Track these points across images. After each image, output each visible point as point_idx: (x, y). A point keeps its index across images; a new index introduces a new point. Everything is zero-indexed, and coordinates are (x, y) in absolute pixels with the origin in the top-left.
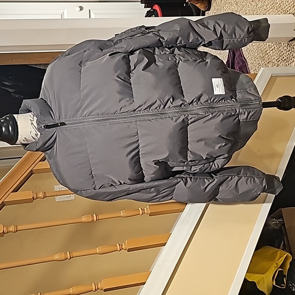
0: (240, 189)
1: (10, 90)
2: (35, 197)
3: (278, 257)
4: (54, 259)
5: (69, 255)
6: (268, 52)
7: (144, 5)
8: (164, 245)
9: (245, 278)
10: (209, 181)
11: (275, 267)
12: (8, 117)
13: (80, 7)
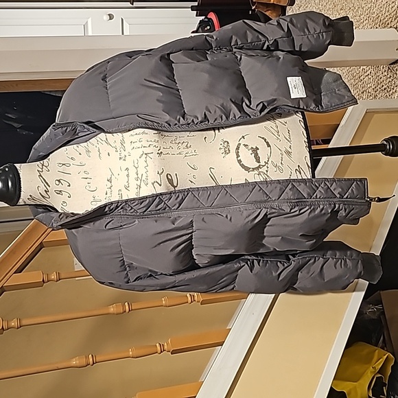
0: (325, 275)
1: (16, 125)
2: (46, 280)
3: (375, 358)
4: (72, 365)
5: (91, 360)
6: (362, 78)
7: (195, 12)
8: (221, 344)
9: (331, 388)
10: (284, 265)
11: (371, 372)
12: (7, 167)
13: (109, 15)
